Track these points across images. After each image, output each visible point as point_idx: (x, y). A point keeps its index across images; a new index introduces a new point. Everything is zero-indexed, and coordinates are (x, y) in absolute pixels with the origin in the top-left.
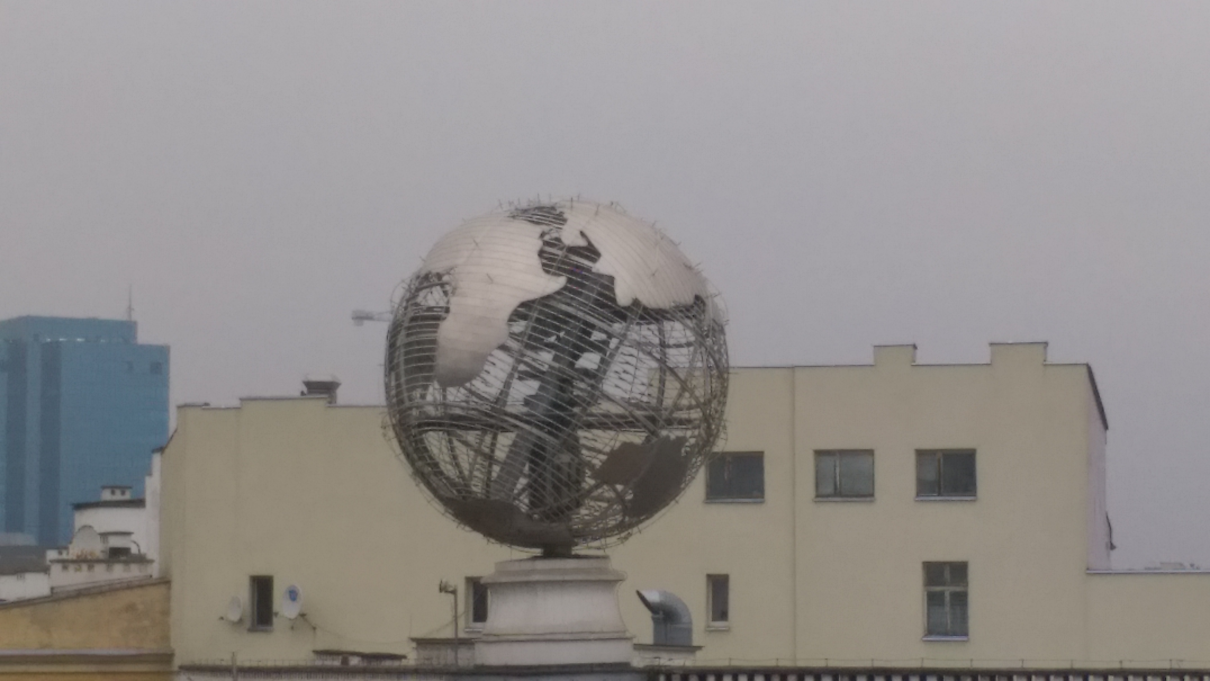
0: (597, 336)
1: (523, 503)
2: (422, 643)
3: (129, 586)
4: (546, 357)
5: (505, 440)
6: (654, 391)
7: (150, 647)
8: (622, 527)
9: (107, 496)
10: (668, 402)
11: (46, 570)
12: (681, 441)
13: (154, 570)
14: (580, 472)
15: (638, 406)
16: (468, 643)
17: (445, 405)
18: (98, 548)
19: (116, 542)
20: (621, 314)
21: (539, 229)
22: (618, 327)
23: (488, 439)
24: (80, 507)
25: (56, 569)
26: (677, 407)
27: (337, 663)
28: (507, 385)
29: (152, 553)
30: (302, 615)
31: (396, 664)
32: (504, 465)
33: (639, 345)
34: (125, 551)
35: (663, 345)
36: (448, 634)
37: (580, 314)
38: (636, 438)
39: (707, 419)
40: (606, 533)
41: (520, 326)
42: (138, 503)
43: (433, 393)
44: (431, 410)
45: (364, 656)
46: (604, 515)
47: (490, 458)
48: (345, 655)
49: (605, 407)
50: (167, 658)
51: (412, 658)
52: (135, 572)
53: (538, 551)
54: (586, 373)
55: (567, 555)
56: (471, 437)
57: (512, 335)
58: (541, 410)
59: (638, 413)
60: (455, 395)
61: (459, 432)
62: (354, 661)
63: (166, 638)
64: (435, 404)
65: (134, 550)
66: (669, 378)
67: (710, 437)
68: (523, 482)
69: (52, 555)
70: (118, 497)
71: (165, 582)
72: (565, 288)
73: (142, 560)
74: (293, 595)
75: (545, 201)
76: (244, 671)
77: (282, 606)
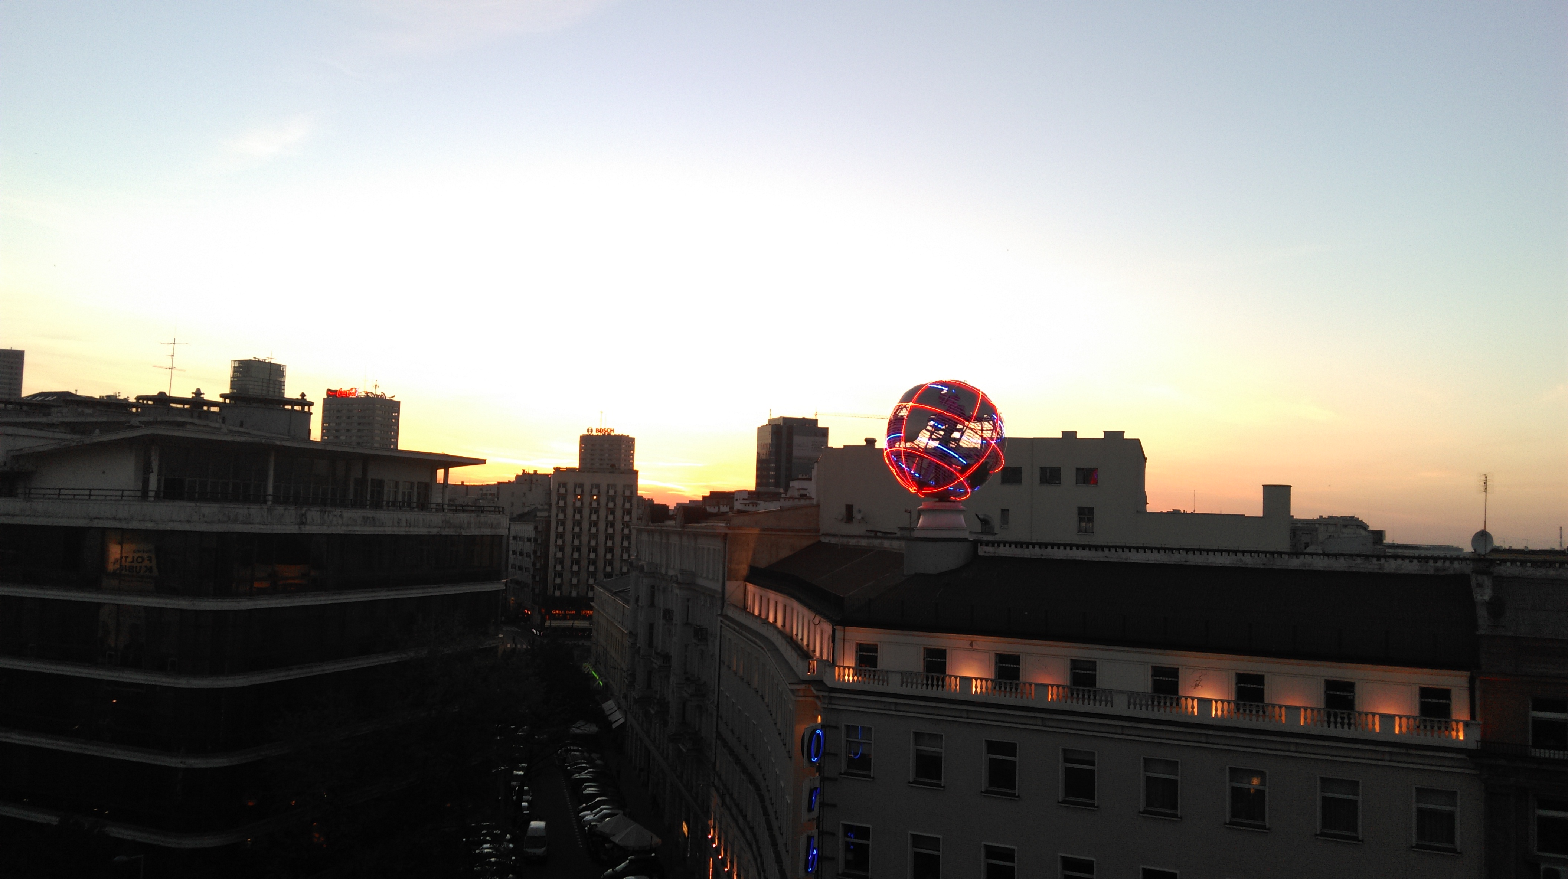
2: (902, 529)
3: (807, 507)
6: (978, 445)
7: (812, 527)
9: (800, 476)
10: (983, 449)
11: (779, 501)
13: (815, 502)
15: (973, 450)
18: (797, 494)
19: (802, 492)
25: (782, 500)
26: (986, 451)
27: (873, 534)
29: (813, 495)
30: (862, 518)
31: (894, 535)
34: (805, 495)
36: (909, 526)
42: (811, 479)
45: (882, 532)
48: (876, 532)
49: (961, 450)
50: (818, 531)
51: (899, 535)
52: (808, 502)
53: (937, 499)
59: (973, 452)
62: (879, 534)
63: (818, 524)
65: (808, 495)
66: (984, 441)
70: (804, 477)
71: (818, 506)
73: (811, 498)
74: (860, 511)
76: (842, 536)
77: (857, 516)
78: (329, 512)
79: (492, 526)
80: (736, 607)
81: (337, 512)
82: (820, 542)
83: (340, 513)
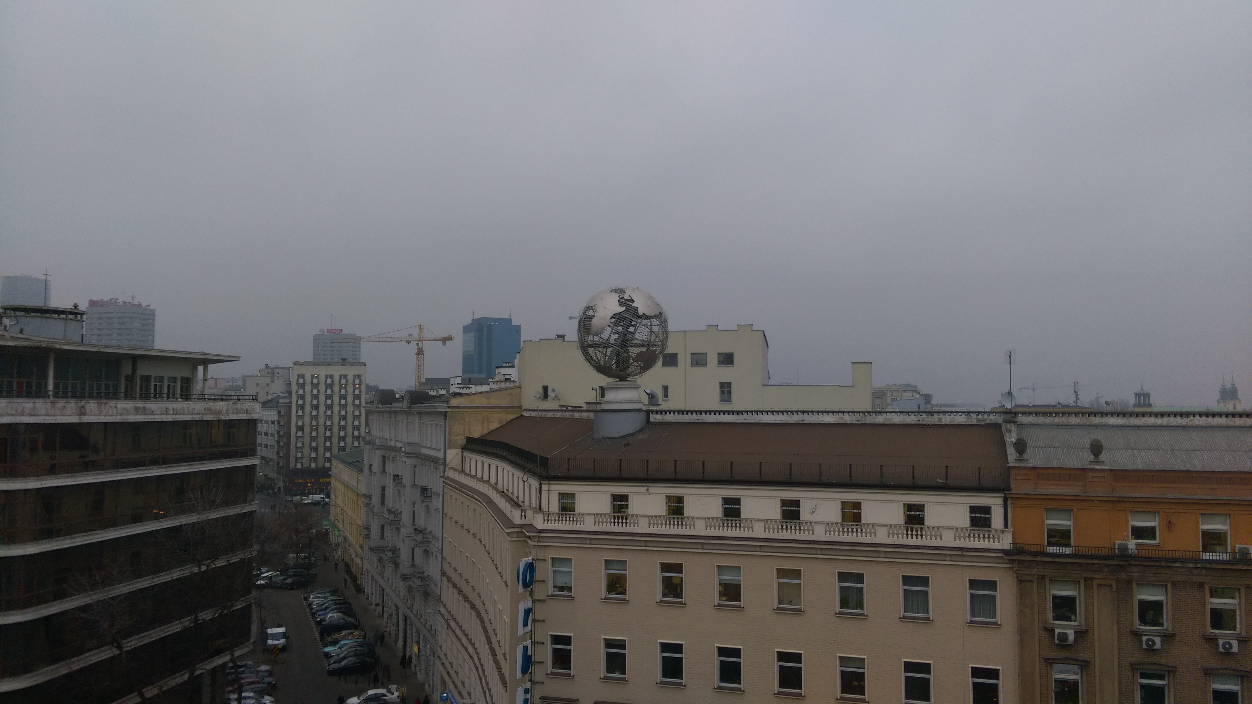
0: (633, 323)
1: (614, 367)
2: (587, 403)
3: (510, 388)
4: (620, 328)
5: (609, 350)
6: (649, 337)
7: (516, 404)
8: (640, 373)
9: (504, 364)
10: (652, 340)
11: (489, 384)
12: (656, 350)
13: (517, 384)
14: (629, 359)
15: (644, 341)
16: (600, 403)
17: (594, 341)
18: (502, 378)
19: (507, 377)
20: (640, 317)
21: (618, 295)
22: (639, 320)
23: (605, 349)
24: (497, 367)
25: (491, 384)
26: (654, 342)
27: (565, 408)
28: (610, 336)
29: (516, 380)
30: (556, 396)
31: (581, 409)
32: (609, 357)
33: (644, 325)
34: (509, 379)
35: (651, 325)
36: (595, 401)
37: (629, 317)
38: (644, 350)
39: (663, 345)
40: (636, 375)
41: (613, 320)
42: (513, 367)
43: (590, 338)
44: (590, 342)
45: (572, 407)
46: (636, 370)
47: (606, 355)
48: (568, 407)
49: (636, 341)
50: (521, 407)
51: (585, 408)
52: (512, 384)
53: (618, 379)
54: (631, 332)
55: (626, 381)
56: (600, 349)
57: (611, 322)
58: (619, 342)
59: (644, 343)
60: (596, 338)
61: (598, 348)
62: (570, 408)
63: (520, 402)
64: (591, 341)
65: (512, 379)
66: (653, 334)
67: (663, 350)
68: (614, 361)
69: (490, 380)
70: (507, 365)
71: (520, 387)
72: (625, 310)
73: (514, 381)
74: (553, 391)
75: (620, 287)
76: (541, 411)
77: (551, 394)
78: (105, 404)
79: (247, 412)
80: (455, 470)
81: (113, 403)
82: (522, 415)
83: (114, 405)
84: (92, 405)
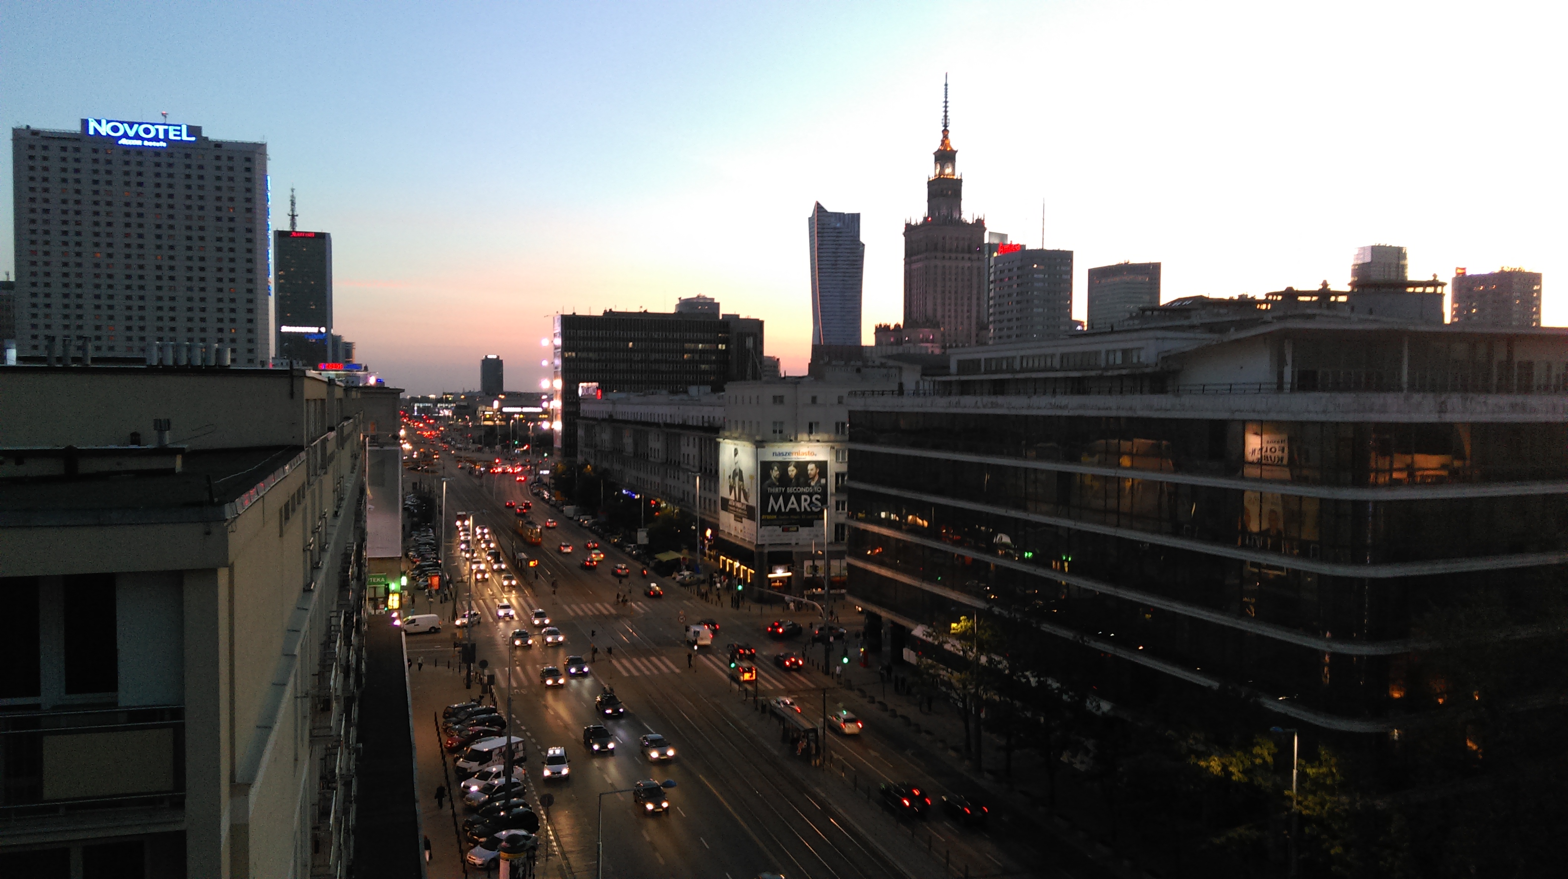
78: (1471, 398)
81: (1481, 398)
83: (1483, 400)
84: (1455, 400)
